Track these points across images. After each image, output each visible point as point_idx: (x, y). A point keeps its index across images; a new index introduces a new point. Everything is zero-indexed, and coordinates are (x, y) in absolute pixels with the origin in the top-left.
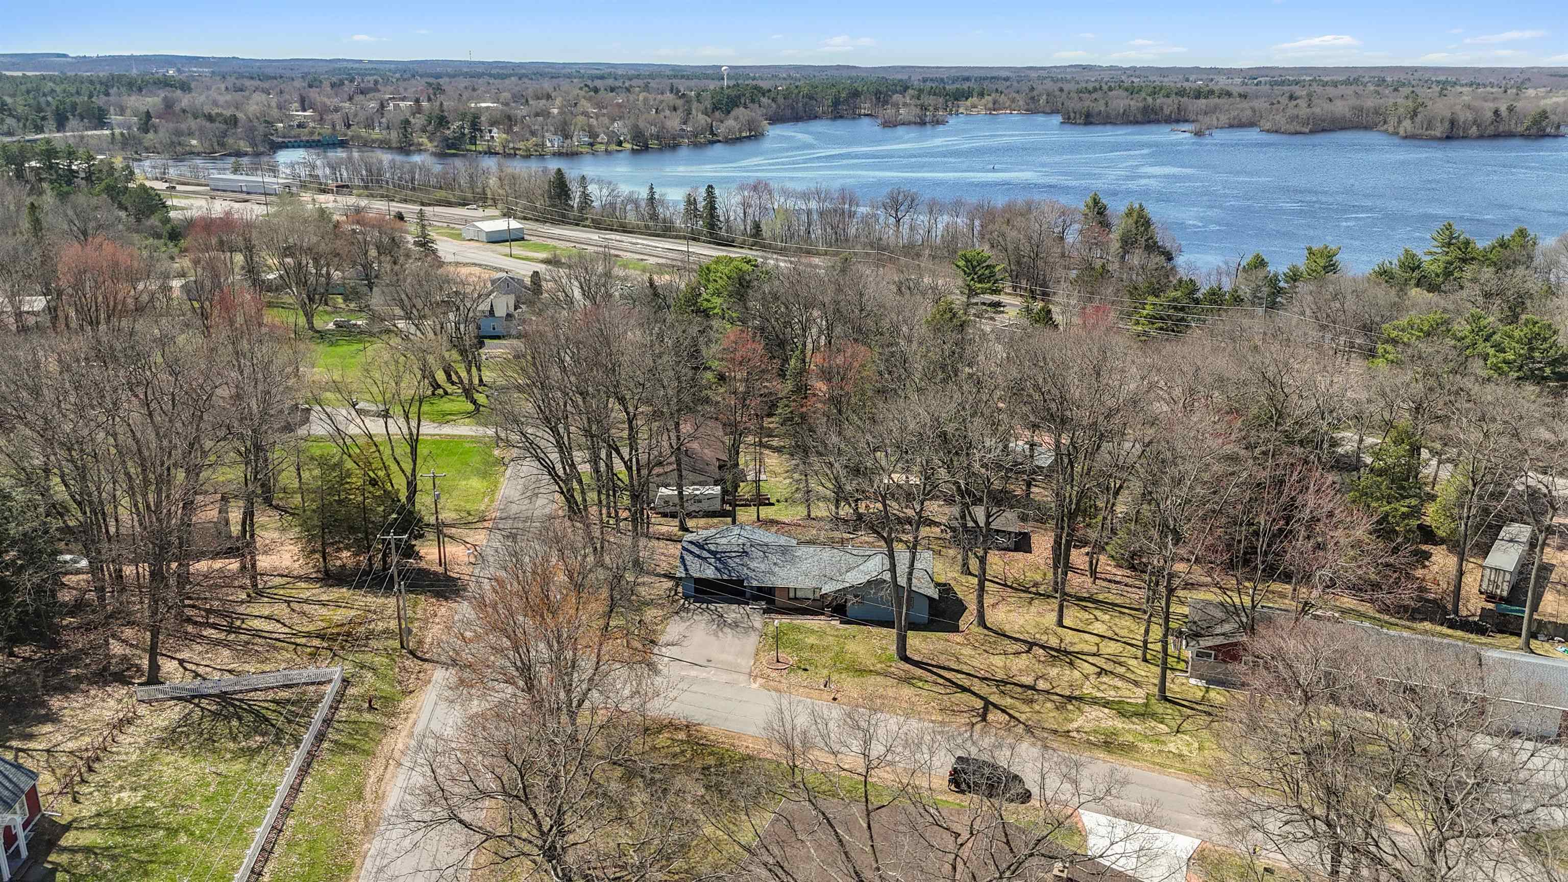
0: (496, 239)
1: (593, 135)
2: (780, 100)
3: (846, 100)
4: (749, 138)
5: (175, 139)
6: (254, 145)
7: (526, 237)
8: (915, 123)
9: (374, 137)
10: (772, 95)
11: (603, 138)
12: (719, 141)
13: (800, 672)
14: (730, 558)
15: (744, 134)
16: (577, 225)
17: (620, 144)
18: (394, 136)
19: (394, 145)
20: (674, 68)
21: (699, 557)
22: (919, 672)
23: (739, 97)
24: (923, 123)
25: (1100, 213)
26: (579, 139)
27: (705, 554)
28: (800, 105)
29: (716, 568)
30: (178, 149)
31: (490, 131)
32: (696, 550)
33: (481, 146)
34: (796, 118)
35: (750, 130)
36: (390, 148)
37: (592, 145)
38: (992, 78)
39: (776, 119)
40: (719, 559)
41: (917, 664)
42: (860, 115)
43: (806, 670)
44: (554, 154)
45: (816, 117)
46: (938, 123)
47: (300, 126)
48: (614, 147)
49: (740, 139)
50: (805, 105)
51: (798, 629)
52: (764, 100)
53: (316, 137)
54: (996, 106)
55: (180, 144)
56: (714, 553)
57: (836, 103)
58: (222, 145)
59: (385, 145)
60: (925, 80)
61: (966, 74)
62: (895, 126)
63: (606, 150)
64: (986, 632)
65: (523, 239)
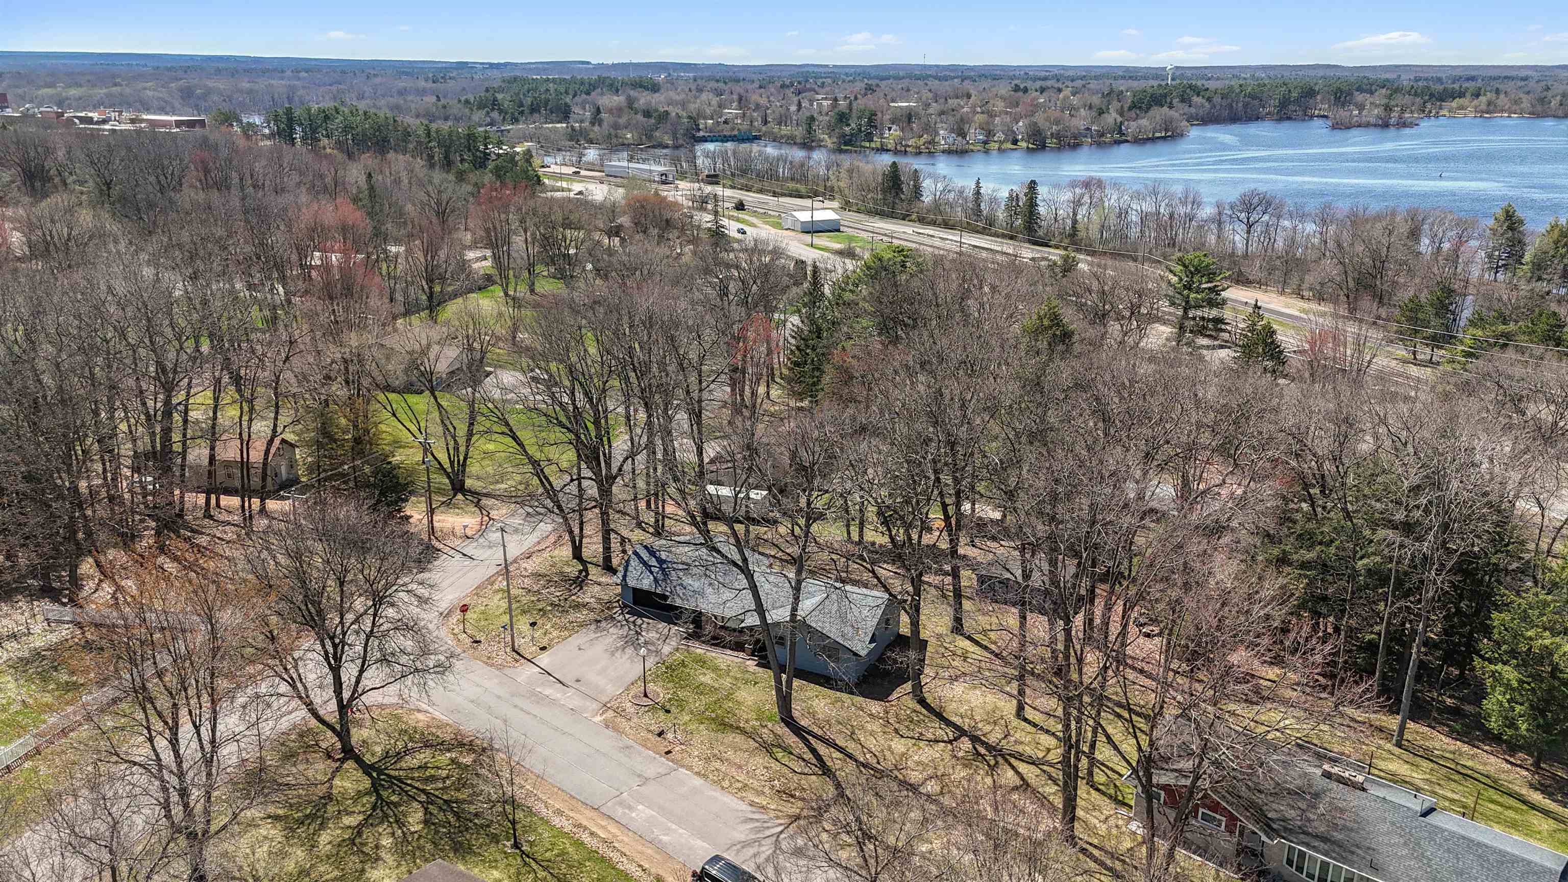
0: (812, 229)
1: (990, 133)
2: (1217, 99)
3: (1297, 101)
4: (1164, 138)
5: (613, 132)
6: (675, 138)
7: (842, 229)
8: (1375, 126)
9: (783, 133)
10: (1208, 94)
11: (1000, 136)
12: (1127, 141)
13: (661, 713)
14: (674, 569)
15: (1158, 135)
16: (904, 219)
17: (1015, 142)
18: (799, 132)
19: (798, 141)
20: (1127, 69)
21: (645, 563)
22: (791, 739)
23: (1165, 96)
24: (1386, 125)
25: (1511, 228)
26: (975, 135)
27: (653, 562)
28: (1240, 105)
29: (655, 578)
30: (614, 140)
31: (890, 129)
32: (645, 555)
33: (877, 142)
34: (1234, 118)
35: (1166, 130)
36: (795, 143)
37: (985, 143)
38: (1506, 77)
39: (1207, 120)
40: (663, 570)
41: (798, 730)
42: (1312, 117)
43: (668, 711)
44: (943, 152)
45: (1257, 119)
46: (1405, 125)
47: (726, 122)
48: (1009, 145)
49: (1153, 140)
50: (1246, 105)
51: (702, 662)
52: (1196, 99)
53: (736, 133)
54: (1491, 108)
55: (616, 136)
56: (661, 561)
57: (1284, 103)
58: (650, 137)
59: (791, 141)
60: (1417, 80)
61: (1473, 73)
62: (1349, 128)
63: (999, 149)
64: (918, 707)
65: (838, 231)
